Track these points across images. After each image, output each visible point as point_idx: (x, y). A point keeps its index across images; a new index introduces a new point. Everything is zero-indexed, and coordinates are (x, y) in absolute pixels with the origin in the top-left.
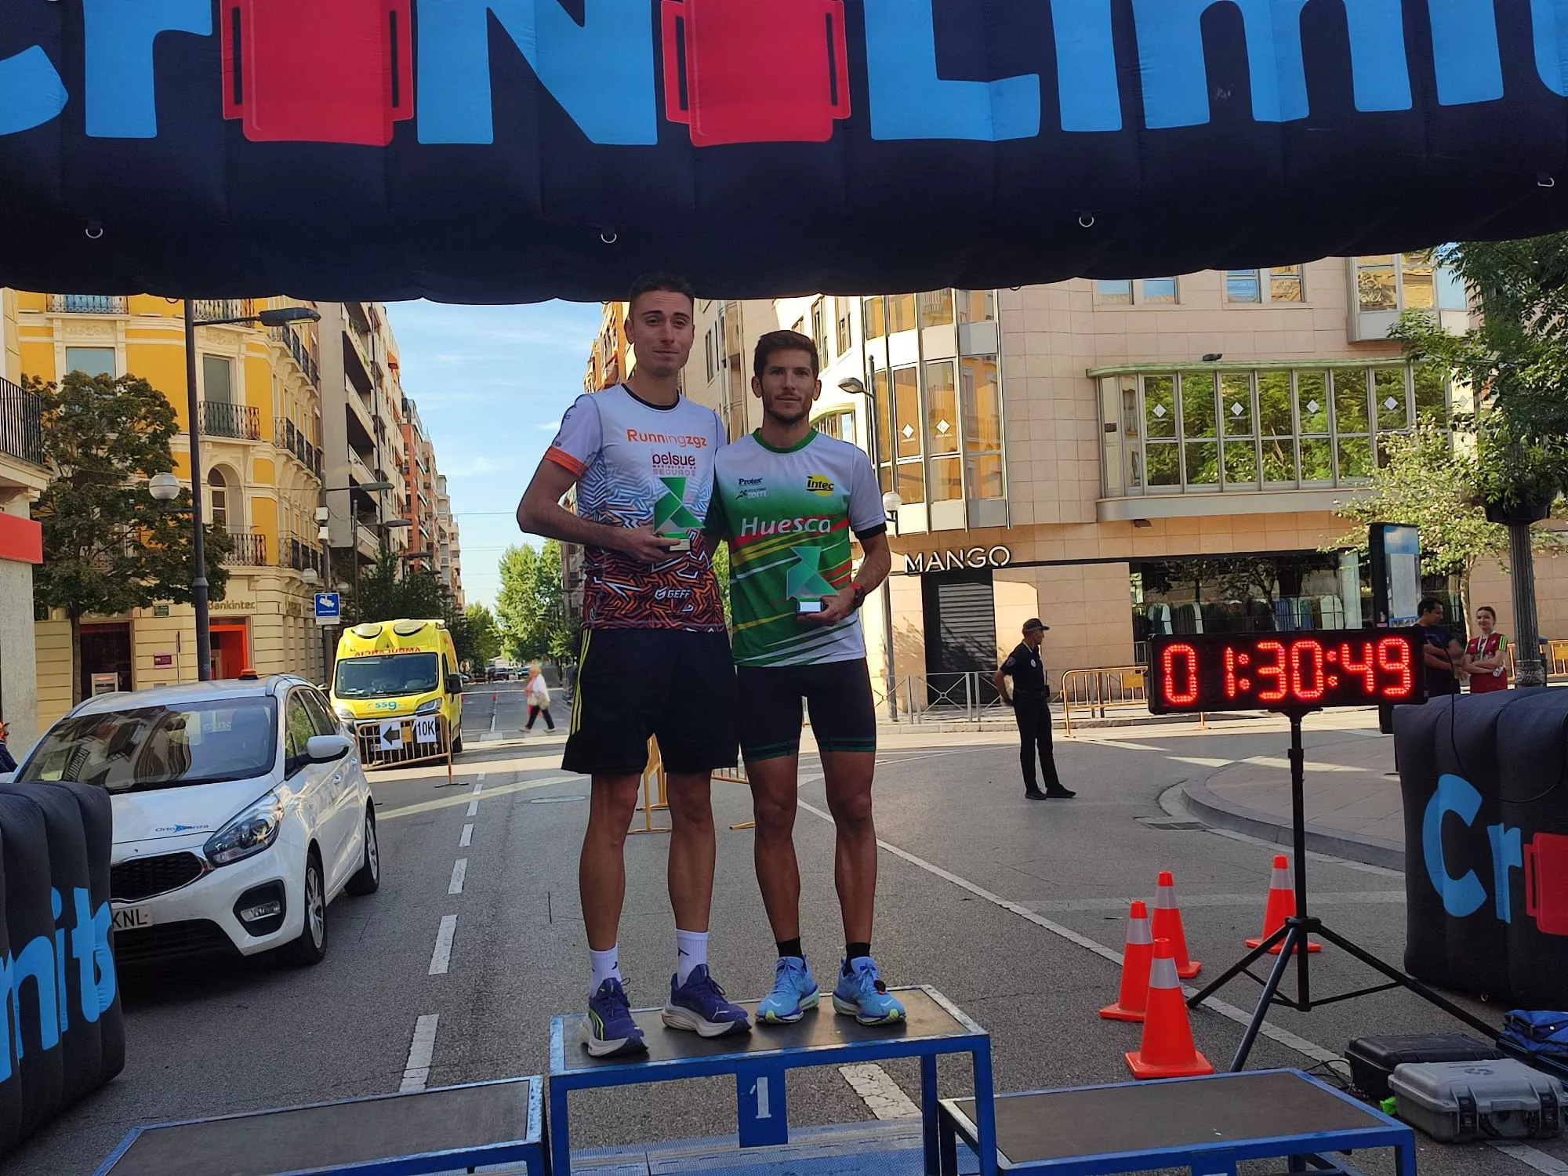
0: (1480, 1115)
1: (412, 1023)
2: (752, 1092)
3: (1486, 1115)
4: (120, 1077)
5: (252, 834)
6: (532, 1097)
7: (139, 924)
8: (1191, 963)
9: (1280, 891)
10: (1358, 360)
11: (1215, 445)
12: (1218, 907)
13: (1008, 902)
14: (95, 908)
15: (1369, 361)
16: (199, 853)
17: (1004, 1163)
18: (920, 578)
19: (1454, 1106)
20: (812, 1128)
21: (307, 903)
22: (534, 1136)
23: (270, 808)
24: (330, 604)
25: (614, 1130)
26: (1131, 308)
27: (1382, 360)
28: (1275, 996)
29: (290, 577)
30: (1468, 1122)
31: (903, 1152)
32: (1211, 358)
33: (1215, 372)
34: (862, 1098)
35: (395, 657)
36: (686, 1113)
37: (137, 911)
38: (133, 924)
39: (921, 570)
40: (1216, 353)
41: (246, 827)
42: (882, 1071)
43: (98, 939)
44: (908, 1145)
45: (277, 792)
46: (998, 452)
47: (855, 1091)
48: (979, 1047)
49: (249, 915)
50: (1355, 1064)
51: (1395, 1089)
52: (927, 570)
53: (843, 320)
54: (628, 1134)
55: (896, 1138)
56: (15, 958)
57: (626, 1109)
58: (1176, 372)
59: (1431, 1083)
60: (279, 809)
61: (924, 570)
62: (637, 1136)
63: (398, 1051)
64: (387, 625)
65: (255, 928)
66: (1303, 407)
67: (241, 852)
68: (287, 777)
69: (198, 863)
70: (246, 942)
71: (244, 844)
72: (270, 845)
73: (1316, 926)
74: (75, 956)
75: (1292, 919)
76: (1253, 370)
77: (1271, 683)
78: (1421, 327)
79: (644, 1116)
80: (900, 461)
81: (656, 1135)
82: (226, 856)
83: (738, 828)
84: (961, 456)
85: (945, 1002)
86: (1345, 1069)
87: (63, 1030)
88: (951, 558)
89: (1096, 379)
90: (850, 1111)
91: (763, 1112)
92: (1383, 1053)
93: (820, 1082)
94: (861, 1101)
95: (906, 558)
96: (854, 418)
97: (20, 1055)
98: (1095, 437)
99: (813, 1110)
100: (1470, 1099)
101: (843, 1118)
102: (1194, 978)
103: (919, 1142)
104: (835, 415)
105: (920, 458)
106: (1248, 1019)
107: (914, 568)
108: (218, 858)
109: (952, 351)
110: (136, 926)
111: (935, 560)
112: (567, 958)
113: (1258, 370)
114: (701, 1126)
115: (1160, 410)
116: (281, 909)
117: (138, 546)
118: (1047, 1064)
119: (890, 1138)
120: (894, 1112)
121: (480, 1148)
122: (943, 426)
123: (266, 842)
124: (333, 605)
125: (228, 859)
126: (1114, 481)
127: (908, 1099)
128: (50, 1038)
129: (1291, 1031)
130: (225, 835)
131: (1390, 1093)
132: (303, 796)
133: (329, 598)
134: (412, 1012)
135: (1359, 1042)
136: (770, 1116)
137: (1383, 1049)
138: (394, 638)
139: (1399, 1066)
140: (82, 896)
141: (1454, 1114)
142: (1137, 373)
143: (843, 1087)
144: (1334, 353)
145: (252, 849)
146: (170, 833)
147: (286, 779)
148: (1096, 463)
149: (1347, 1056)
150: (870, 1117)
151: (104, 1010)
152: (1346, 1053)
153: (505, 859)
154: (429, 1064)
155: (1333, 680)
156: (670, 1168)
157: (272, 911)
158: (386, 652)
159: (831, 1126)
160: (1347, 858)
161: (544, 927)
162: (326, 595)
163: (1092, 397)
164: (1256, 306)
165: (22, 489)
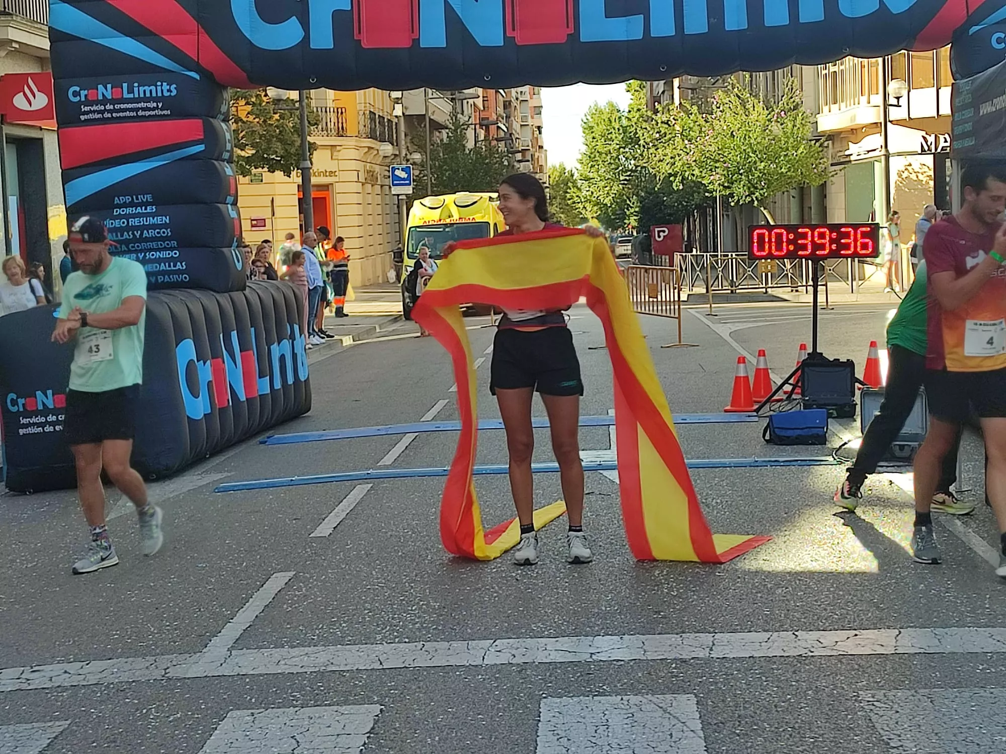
18: (931, 158)
24: (403, 175)
29: (370, 148)
35: (455, 226)
39: (933, 151)
56: (279, 345)
61: (936, 149)
64: (449, 199)
77: (804, 247)
83: (667, 347)
87: (293, 380)
111: (946, 142)
124: (406, 176)
128: (290, 380)
133: (403, 170)
138: (455, 211)
155: (834, 247)
158: (448, 221)
162: (400, 167)
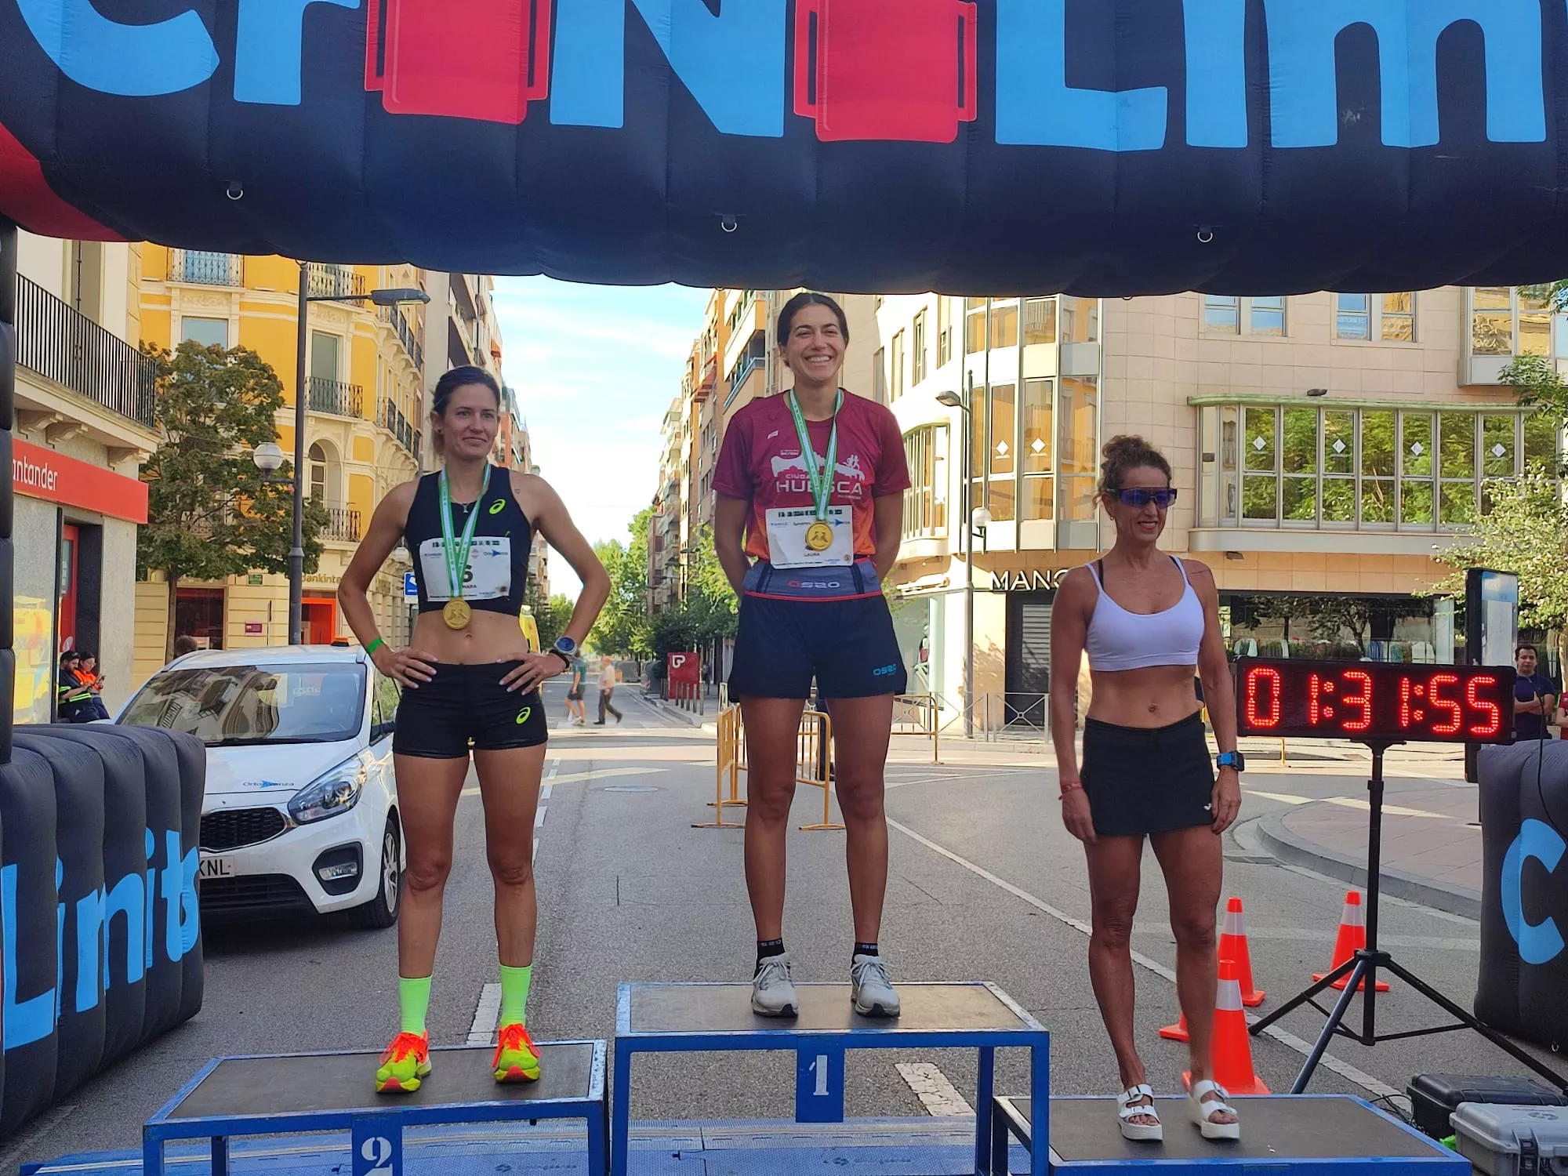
0: (1542, 1159)
1: (478, 990)
2: (811, 1069)
3: (1548, 1160)
4: (197, 1018)
5: (334, 795)
6: (596, 1059)
7: (222, 874)
8: (1255, 992)
9: (1351, 927)
10: (1468, 404)
11: (1314, 481)
12: (1286, 941)
13: (1073, 920)
14: (184, 853)
15: (1479, 405)
16: (284, 810)
17: (1055, 1160)
18: (1004, 596)
19: (1515, 1148)
20: (865, 1118)
21: (383, 867)
22: (596, 1095)
23: (353, 771)
25: (670, 1105)
26: (1237, 337)
27: (1492, 405)
28: (1339, 1027)
30: (1529, 1165)
31: (954, 1148)
32: (1315, 393)
33: (1319, 407)
34: (917, 1094)
36: (742, 1095)
37: (221, 861)
38: (216, 873)
39: (1006, 589)
40: (1321, 388)
41: (329, 788)
42: (938, 1071)
43: (185, 882)
44: (959, 1141)
45: (361, 756)
46: (1092, 474)
47: (910, 1087)
48: (1038, 1044)
49: (327, 874)
50: (1417, 1101)
51: (1456, 1127)
52: (1013, 588)
53: (944, 333)
54: (684, 1109)
55: (949, 1134)
56: (108, 892)
57: (683, 1086)
58: (1279, 405)
59: (1493, 1123)
60: (363, 773)
61: (1009, 588)
62: (693, 1112)
63: (464, 1015)
65: (332, 887)
66: (1408, 449)
67: (323, 812)
68: (372, 743)
69: (281, 819)
70: (323, 901)
71: (326, 805)
72: (351, 807)
73: (1385, 960)
74: (163, 896)
75: (1361, 951)
76: (1358, 408)
77: (1356, 713)
78: (1534, 371)
79: (701, 1095)
80: (993, 477)
81: (711, 1113)
82: (308, 815)
83: (806, 829)
84: (1055, 477)
85: (1006, 998)
86: (1406, 1105)
87: (147, 967)
88: (1037, 578)
89: (1197, 407)
90: (904, 1106)
91: (821, 1089)
92: (1446, 1091)
93: (875, 1076)
94: (916, 1098)
95: (992, 575)
96: (948, 431)
97: (106, 985)
98: (1192, 465)
99: (868, 1102)
100: (1533, 1142)
101: (896, 1111)
102: (1257, 1006)
103: (971, 1140)
104: (930, 427)
105: (1012, 476)
106: (1309, 1050)
107: (999, 585)
108: (301, 816)
109: (1052, 370)
110: (219, 876)
111: (1021, 579)
112: (632, 940)
113: (1363, 408)
114: (756, 1109)
115: (1260, 443)
116: (358, 871)
117: (238, 515)
118: (1103, 1077)
119: (943, 1134)
120: (946, 1110)
121: (544, 1101)
122: (1038, 445)
123: (348, 804)
125: (310, 818)
126: (1209, 511)
127: (963, 1099)
128: (135, 972)
129: (1352, 1065)
130: (308, 794)
131: (1451, 1131)
132: (385, 764)
134: (479, 980)
135: (1423, 1078)
136: (827, 1094)
137: (1446, 1086)
139: (1462, 1105)
140: (173, 839)
141: (1515, 1155)
142: (1239, 403)
143: (898, 1083)
144: (1442, 395)
145: (333, 810)
146: (258, 788)
147: (371, 745)
148: (1192, 491)
149: (1409, 1091)
150: (923, 1113)
151: (187, 951)
152: (1408, 1088)
153: (576, 842)
154: (493, 1029)
155: (1418, 715)
156: (723, 1145)
157: (350, 872)
159: (884, 1118)
160: (1423, 903)
161: (611, 909)
163: (1191, 424)
164: (1367, 343)
165: (133, 450)
